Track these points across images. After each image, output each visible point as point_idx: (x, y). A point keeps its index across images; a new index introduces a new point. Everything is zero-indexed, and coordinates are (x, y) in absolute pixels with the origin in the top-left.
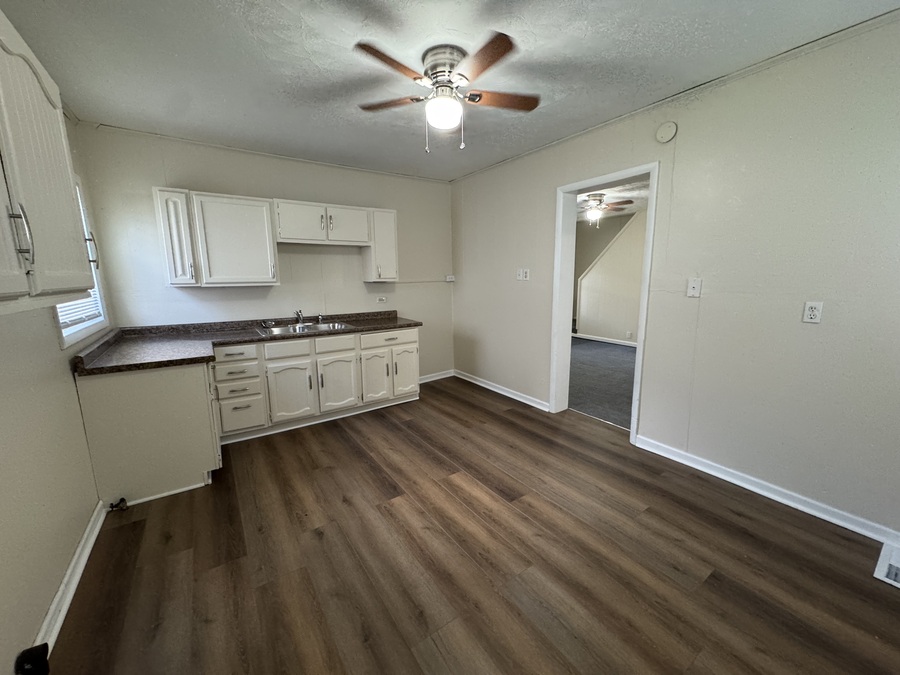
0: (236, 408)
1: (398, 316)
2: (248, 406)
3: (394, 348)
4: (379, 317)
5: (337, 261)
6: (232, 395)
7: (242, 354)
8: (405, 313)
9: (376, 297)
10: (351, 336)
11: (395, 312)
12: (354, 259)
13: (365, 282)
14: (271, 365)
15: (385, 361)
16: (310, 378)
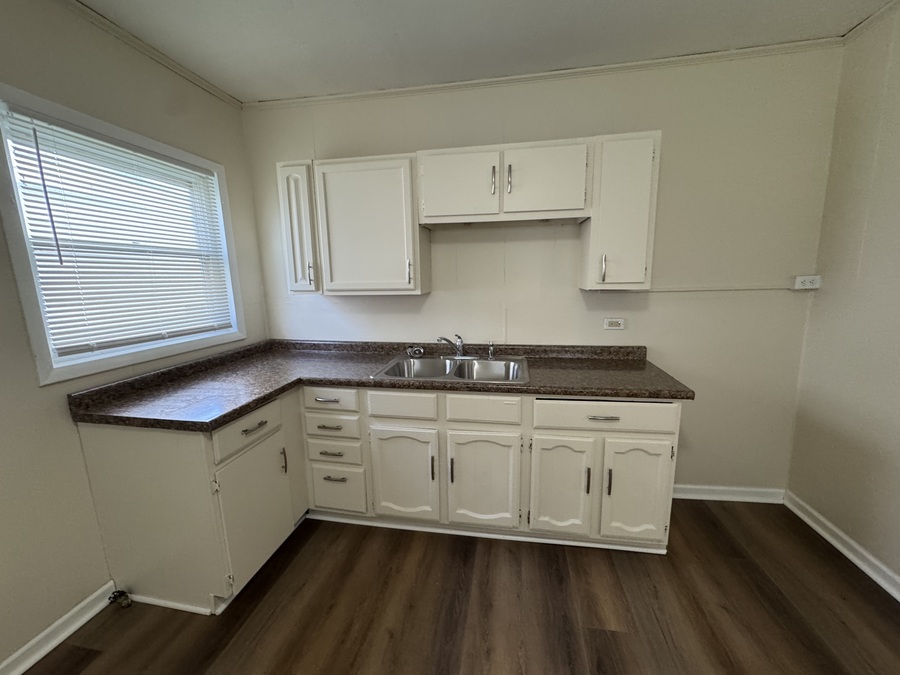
0: (328, 479)
1: (648, 359)
2: (343, 480)
3: (611, 439)
4: (606, 356)
5: (531, 253)
6: (323, 458)
7: (336, 401)
8: (668, 352)
9: (604, 318)
10: (514, 399)
11: (642, 350)
12: (564, 247)
13: (581, 289)
14: (377, 426)
15: (585, 462)
16: (433, 458)
